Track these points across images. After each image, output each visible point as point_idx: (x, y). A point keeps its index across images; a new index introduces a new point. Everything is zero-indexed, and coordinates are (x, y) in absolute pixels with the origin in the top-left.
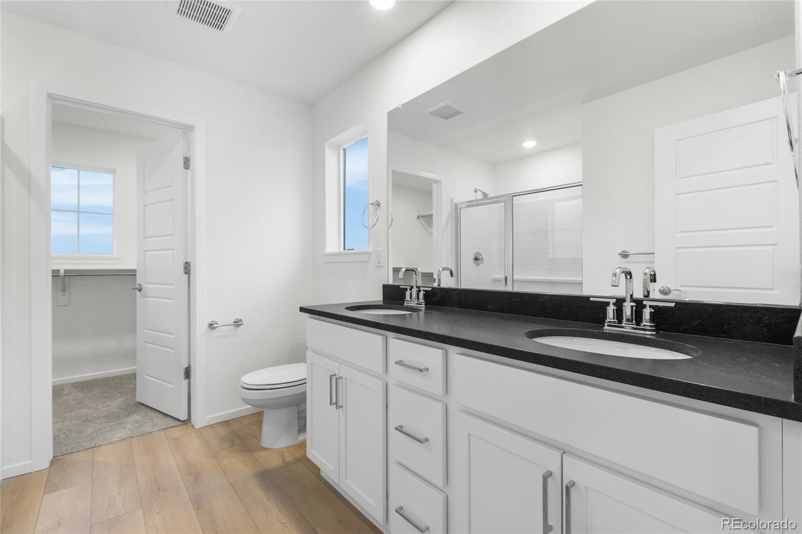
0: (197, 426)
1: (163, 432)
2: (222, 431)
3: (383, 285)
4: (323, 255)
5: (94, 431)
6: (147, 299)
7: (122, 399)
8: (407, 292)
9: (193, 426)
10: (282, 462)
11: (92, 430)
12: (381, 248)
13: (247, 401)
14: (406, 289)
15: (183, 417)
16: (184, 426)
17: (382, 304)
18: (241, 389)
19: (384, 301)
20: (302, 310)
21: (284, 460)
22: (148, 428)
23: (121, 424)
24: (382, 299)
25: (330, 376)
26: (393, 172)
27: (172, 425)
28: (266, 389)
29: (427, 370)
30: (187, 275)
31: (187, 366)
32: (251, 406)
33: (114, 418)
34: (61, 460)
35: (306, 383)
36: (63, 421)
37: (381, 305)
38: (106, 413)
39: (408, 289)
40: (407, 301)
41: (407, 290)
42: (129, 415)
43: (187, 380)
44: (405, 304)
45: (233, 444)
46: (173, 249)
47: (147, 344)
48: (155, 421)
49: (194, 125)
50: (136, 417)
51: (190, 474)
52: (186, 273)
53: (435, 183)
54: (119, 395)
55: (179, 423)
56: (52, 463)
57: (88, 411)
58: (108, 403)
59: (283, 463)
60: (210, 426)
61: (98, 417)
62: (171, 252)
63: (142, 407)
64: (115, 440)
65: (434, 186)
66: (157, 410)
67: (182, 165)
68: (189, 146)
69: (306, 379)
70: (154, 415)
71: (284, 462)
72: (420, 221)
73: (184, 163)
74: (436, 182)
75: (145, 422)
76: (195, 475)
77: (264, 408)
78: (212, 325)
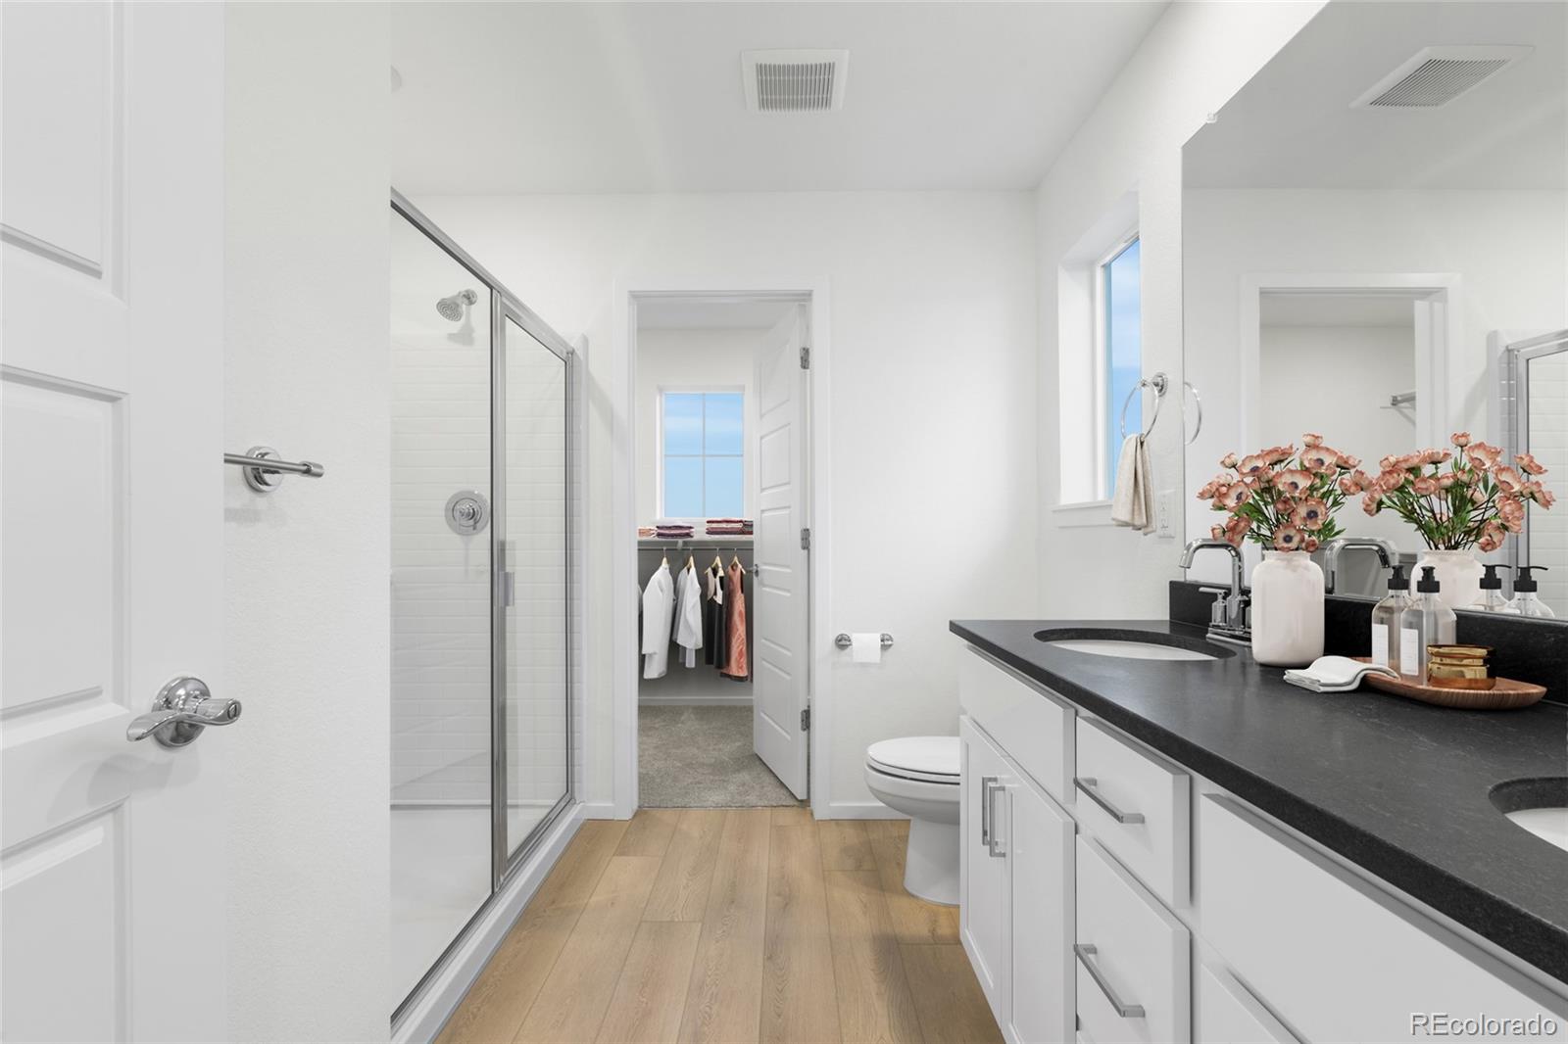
0: (817, 816)
1: (768, 812)
2: (852, 836)
3: (1172, 583)
4: (1054, 511)
5: (691, 783)
6: (764, 589)
7: (738, 744)
8: (1214, 604)
9: (812, 814)
10: (929, 931)
11: (690, 781)
12: (1167, 492)
13: (878, 794)
14: (1214, 597)
15: (801, 795)
16: (800, 809)
17: (1166, 630)
18: (867, 768)
19: (1172, 623)
20: (955, 628)
21: (934, 930)
22: (752, 799)
23: (724, 781)
24: (1168, 618)
25: (983, 779)
26: (1261, 293)
27: (784, 804)
28: (905, 778)
29: (1141, 819)
30: (806, 551)
31: (806, 708)
32: (883, 805)
33: (720, 769)
34: (646, 812)
35: (958, 784)
36: (666, 759)
37: (1164, 635)
38: (713, 760)
39: (1220, 597)
40: (1214, 626)
41: (1216, 599)
42: (738, 771)
43: (806, 732)
44: (1209, 635)
45: (858, 868)
46: (789, 507)
47: (764, 663)
48: (765, 789)
49: (812, 291)
50: (745, 776)
51: (779, 895)
52: (804, 548)
53: (1422, 299)
54: (738, 736)
55: (792, 802)
56: (635, 816)
57: (695, 751)
58: (721, 746)
59: (930, 934)
60: (837, 821)
61: (703, 764)
62: (786, 512)
63: (758, 763)
64: (709, 803)
65: (1420, 307)
66: (774, 774)
67: (798, 362)
68: (808, 328)
69: (958, 775)
70: (767, 779)
71: (933, 934)
72: (1401, 413)
73: (802, 358)
74: (1426, 293)
75: (753, 787)
76: (786, 898)
77: (911, 815)
78: (840, 640)
